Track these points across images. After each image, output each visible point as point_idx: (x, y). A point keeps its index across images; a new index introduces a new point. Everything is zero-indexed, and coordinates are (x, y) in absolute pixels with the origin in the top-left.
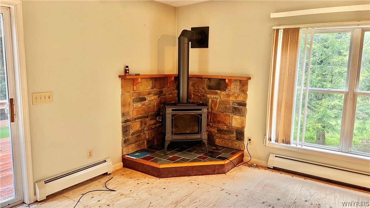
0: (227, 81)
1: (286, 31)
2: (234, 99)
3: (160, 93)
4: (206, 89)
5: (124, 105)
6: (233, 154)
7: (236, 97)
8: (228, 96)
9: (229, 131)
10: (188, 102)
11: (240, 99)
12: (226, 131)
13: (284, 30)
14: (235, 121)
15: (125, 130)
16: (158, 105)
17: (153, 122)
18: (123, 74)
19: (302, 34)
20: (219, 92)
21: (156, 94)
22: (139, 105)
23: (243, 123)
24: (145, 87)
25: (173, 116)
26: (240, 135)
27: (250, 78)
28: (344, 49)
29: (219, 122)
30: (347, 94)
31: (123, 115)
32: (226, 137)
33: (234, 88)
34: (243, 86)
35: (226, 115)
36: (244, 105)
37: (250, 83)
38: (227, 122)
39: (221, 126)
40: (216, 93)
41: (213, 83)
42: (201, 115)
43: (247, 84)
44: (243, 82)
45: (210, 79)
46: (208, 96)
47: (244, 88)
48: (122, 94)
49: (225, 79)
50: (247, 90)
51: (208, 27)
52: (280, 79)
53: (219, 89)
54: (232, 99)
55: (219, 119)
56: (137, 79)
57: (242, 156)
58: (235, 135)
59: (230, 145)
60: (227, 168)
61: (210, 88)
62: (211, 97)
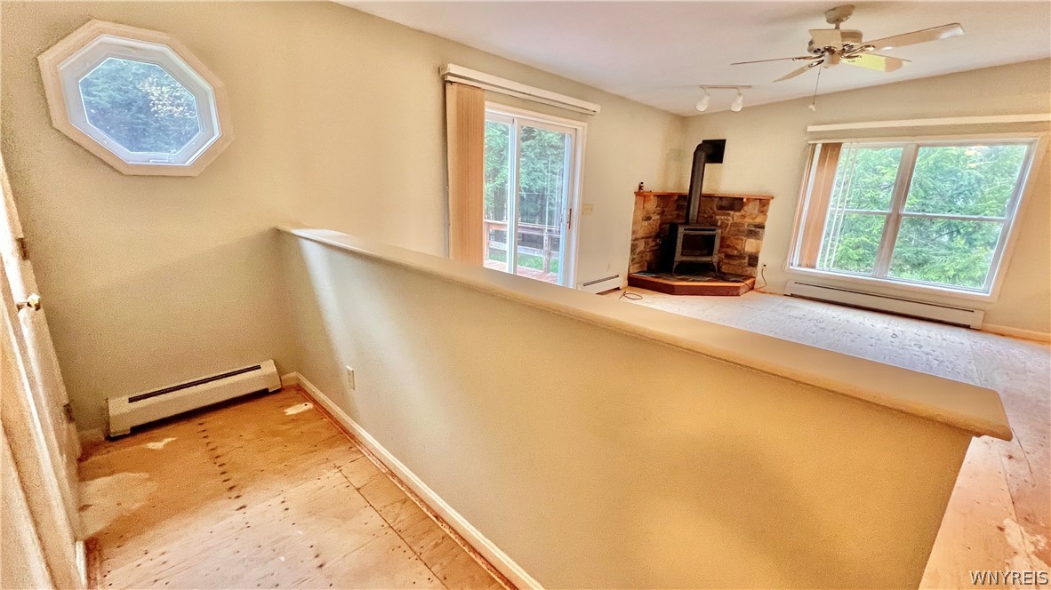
0: (745, 200)
1: (825, 146)
2: (751, 221)
3: (662, 214)
4: (715, 209)
5: (634, 223)
6: (745, 279)
7: (753, 219)
8: (744, 217)
9: (741, 257)
10: (697, 222)
11: (758, 220)
12: (736, 256)
13: (823, 144)
14: (749, 246)
15: (634, 247)
16: (661, 225)
17: (653, 244)
18: (637, 190)
19: (844, 150)
20: (732, 213)
21: (658, 214)
22: (646, 223)
23: (758, 247)
24: (652, 205)
25: (685, 235)
26: (753, 260)
27: (773, 198)
28: (882, 165)
29: (728, 246)
30: (889, 216)
31: (634, 232)
32: (735, 263)
33: (751, 209)
34: (764, 206)
35: (738, 239)
36: (762, 227)
37: (772, 202)
38: (739, 247)
39: (729, 251)
40: (729, 214)
41: (724, 203)
42: (714, 236)
43: (768, 204)
44: (763, 202)
45: (721, 198)
46: (718, 217)
47: (764, 209)
48: (635, 211)
49: (742, 199)
50: (767, 211)
51: (725, 140)
52: (812, 198)
53: (732, 209)
54: (748, 220)
55: (728, 242)
56: (649, 196)
57: (754, 283)
58: (746, 261)
59: (739, 272)
60: (742, 291)
61: (721, 208)
62: (720, 218)
